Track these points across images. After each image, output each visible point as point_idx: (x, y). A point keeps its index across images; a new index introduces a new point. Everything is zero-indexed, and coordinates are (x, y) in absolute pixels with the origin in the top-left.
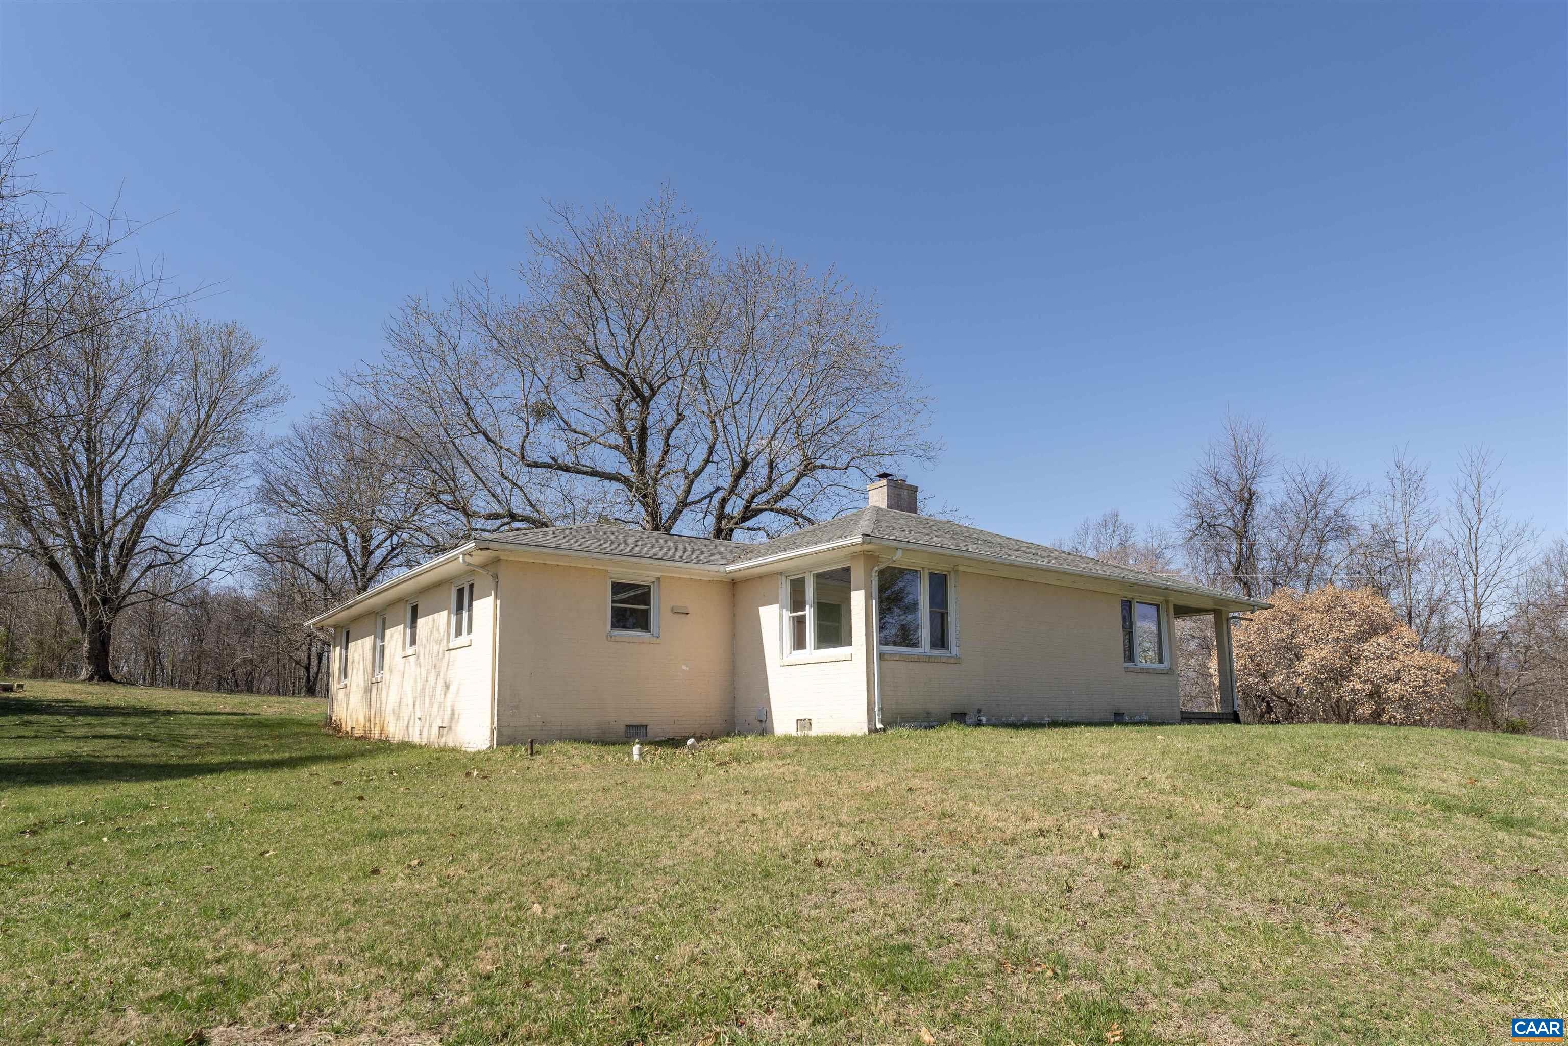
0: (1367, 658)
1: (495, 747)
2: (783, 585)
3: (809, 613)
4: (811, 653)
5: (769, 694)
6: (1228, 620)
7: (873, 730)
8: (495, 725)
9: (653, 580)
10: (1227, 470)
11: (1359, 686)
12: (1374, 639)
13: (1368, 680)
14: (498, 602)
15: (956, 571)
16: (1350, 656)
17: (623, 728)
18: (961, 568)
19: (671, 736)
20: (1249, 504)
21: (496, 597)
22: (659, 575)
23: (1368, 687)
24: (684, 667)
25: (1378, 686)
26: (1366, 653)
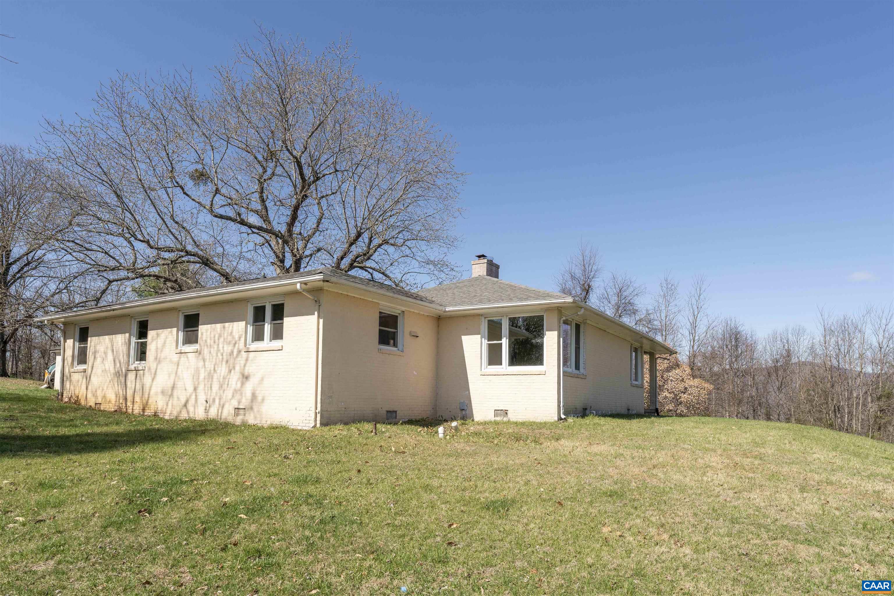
0: (671, 381)
1: (318, 425)
2: (483, 323)
3: (505, 342)
4: (505, 367)
5: (469, 393)
6: (656, 359)
7: (560, 419)
8: (319, 409)
9: (399, 312)
10: (578, 273)
11: (668, 395)
12: (674, 371)
13: (672, 392)
14: (321, 321)
15: (585, 323)
16: (664, 379)
17: (385, 413)
18: (588, 322)
19: (410, 418)
20: (587, 292)
21: (319, 317)
22: (403, 309)
23: (672, 395)
24: (414, 372)
25: (676, 395)
26: (671, 378)
